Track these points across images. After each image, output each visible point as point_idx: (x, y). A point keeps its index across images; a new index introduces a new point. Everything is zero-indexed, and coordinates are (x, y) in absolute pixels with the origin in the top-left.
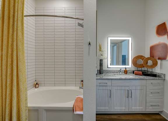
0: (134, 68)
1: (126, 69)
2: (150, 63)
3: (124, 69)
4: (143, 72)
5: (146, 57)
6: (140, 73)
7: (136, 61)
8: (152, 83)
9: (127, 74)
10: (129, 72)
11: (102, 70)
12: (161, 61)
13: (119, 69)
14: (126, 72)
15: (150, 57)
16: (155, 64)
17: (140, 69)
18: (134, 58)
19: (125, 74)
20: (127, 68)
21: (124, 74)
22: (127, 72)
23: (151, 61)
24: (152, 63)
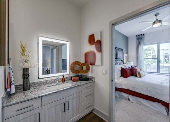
0: (72, 75)
1: (63, 76)
2: (85, 68)
3: (62, 77)
4: (79, 78)
5: (82, 63)
6: (77, 79)
7: (74, 67)
8: (86, 87)
9: (64, 82)
10: (67, 79)
11: (27, 84)
12: (92, 66)
13: (55, 78)
14: (63, 80)
15: (84, 63)
16: (88, 69)
17: (77, 74)
18: (72, 64)
19: (63, 82)
20: (65, 75)
21: (61, 82)
22: (65, 80)
23: (86, 67)
24: (86, 68)
